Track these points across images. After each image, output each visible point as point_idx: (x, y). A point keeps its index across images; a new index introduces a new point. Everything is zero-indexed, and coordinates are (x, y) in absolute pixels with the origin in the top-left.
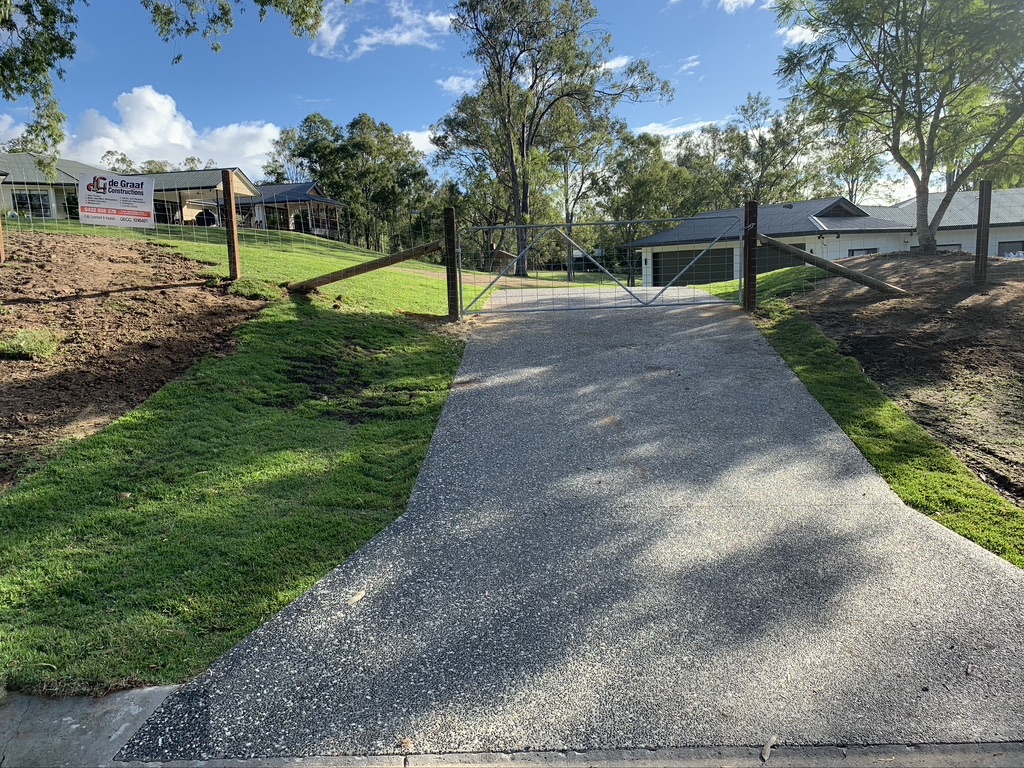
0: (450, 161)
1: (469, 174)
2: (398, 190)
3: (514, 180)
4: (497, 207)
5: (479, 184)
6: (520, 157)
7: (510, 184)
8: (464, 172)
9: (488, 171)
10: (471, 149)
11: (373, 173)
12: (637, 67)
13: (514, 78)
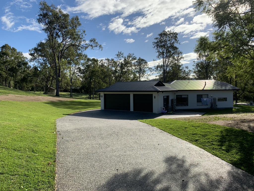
0: (35, 61)
1: (41, 64)
2: (17, 68)
3: (56, 68)
4: (50, 75)
5: (44, 68)
6: (58, 61)
7: (55, 69)
8: (40, 64)
9: (48, 64)
10: (42, 58)
11: (9, 62)
12: (93, 40)
13: (57, 39)
